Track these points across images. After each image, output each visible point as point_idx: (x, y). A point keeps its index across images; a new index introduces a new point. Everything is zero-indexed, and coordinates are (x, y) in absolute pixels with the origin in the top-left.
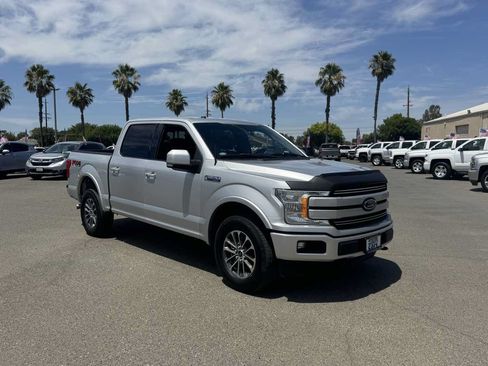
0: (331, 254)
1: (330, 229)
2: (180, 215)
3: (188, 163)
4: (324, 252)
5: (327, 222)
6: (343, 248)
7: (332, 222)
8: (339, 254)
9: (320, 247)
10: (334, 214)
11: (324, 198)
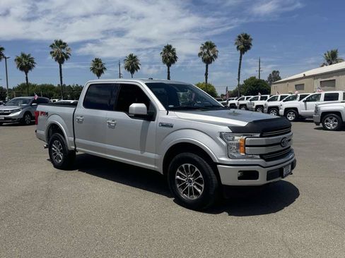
0: (261, 180)
1: (261, 161)
2: (138, 152)
3: (146, 113)
4: (257, 178)
5: (258, 157)
6: (270, 175)
7: (262, 156)
8: (267, 180)
9: (254, 175)
10: (263, 150)
11: (257, 138)
